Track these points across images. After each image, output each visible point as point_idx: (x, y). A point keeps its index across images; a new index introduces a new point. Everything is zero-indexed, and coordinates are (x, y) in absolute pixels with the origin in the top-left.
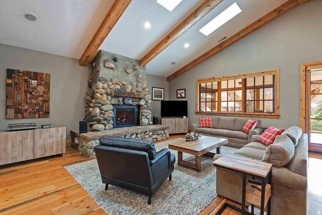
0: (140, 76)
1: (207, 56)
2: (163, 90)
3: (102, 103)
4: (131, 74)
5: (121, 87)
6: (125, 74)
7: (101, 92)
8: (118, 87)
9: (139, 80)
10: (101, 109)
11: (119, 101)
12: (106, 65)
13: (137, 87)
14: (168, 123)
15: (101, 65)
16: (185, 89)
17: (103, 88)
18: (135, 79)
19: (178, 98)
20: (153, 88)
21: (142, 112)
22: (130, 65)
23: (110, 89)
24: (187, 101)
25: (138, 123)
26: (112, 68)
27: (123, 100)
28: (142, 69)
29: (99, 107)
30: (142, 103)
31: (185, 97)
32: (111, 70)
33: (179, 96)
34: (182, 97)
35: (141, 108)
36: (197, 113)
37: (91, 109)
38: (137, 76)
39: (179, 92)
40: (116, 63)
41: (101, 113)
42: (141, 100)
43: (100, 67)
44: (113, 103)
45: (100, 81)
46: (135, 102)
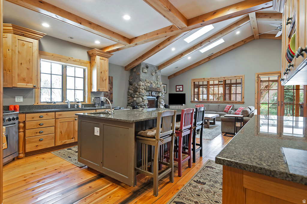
0: (159, 77)
1: (199, 64)
2: (166, 85)
3: (143, 95)
4: (154, 76)
6: (151, 76)
7: (142, 88)
8: (149, 85)
9: (158, 79)
10: (143, 99)
11: (149, 94)
12: (144, 71)
13: (157, 84)
15: (141, 71)
16: (183, 85)
17: (143, 86)
18: (156, 79)
19: (177, 91)
21: (160, 101)
22: (153, 70)
23: (146, 86)
24: (185, 94)
27: (151, 93)
28: (160, 72)
29: (142, 97)
30: (160, 95)
31: (182, 91)
32: (145, 74)
33: (178, 90)
34: (180, 91)
35: (160, 98)
36: (192, 102)
37: (135, 99)
38: (157, 77)
39: (178, 87)
40: (147, 69)
41: (142, 101)
42: (160, 93)
43: (140, 72)
44: (147, 95)
45: (141, 81)
46: (156, 95)
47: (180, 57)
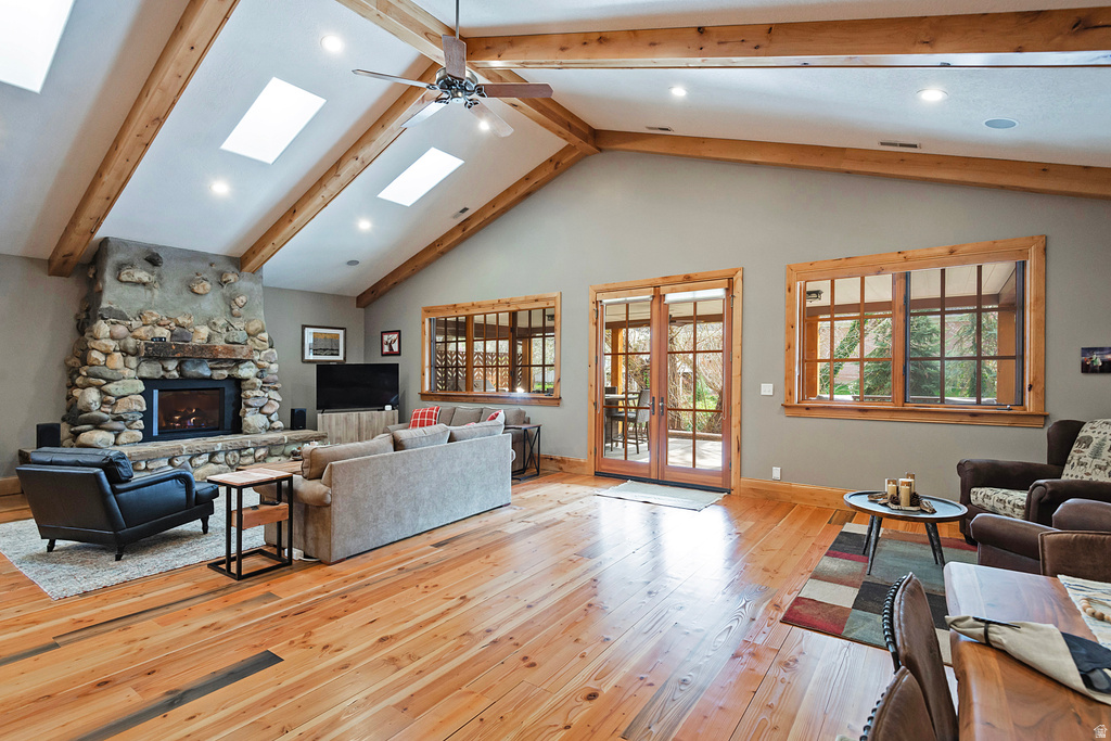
0: (241, 300)
2: (341, 332)
3: (109, 376)
4: (210, 296)
5: (172, 331)
6: (187, 295)
7: (103, 349)
8: (164, 333)
9: (236, 310)
10: (103, 393)
11: (164, 369)
12: (124, 277)
13: (228, 330)
14: (337, 424)
15: (108, 277)
16: (399, 331)
17: (112, 338)
18: (223, 306)
19: (384, 355)
20: (304, 327)
21: (247, 398)
22: (205, 272)
23: (135, 337)
24: (399, 365)
25: (237, 427)
26: (144, 284)
27: (180, 365)
28: (250, 280)
29: (99, 387)
30: (246, 371)
31: (399, 354)
32: (140, 288)
33: (386, 349)
34: (391, 353)
35: (245, 385)
36: (424, 396)
37: (77, 393)
38: (230, 301)
39: (386, 337)
40: (156, 269)
41: (103, 403)
42: (241, 366)
43: (104, 282)
44: (144, 375)
45: (103, 318)
46: (219, 372)
47: (291, 221)
